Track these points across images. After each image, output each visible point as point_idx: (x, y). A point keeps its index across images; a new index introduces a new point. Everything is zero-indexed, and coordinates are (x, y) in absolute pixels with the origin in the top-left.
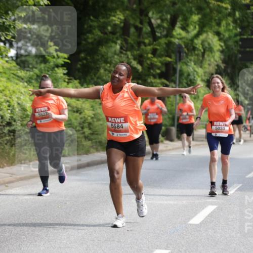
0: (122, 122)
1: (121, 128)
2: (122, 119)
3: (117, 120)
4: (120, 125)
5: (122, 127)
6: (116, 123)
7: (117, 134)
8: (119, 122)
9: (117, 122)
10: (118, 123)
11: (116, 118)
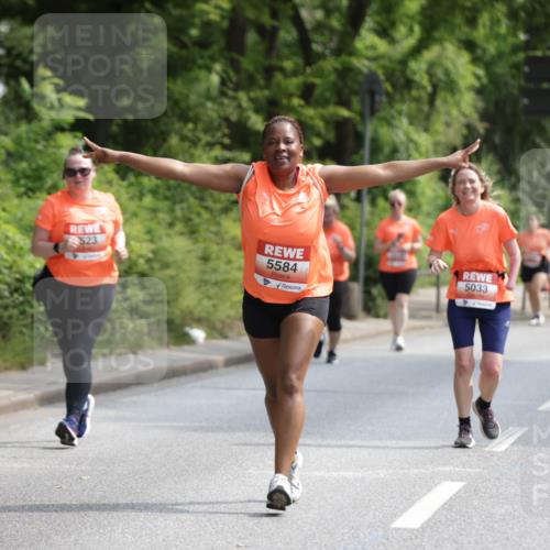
0: (298, 257)
1: (290, 272)
2: (300, 252)
3: (289, 252)
4: (292, 263)
5: (295, 270)
6: (283, 258)
7: (278, 282)
8: (292, 256)
9: (286, 256)
10: (289, 258)
11: (288, 247)
